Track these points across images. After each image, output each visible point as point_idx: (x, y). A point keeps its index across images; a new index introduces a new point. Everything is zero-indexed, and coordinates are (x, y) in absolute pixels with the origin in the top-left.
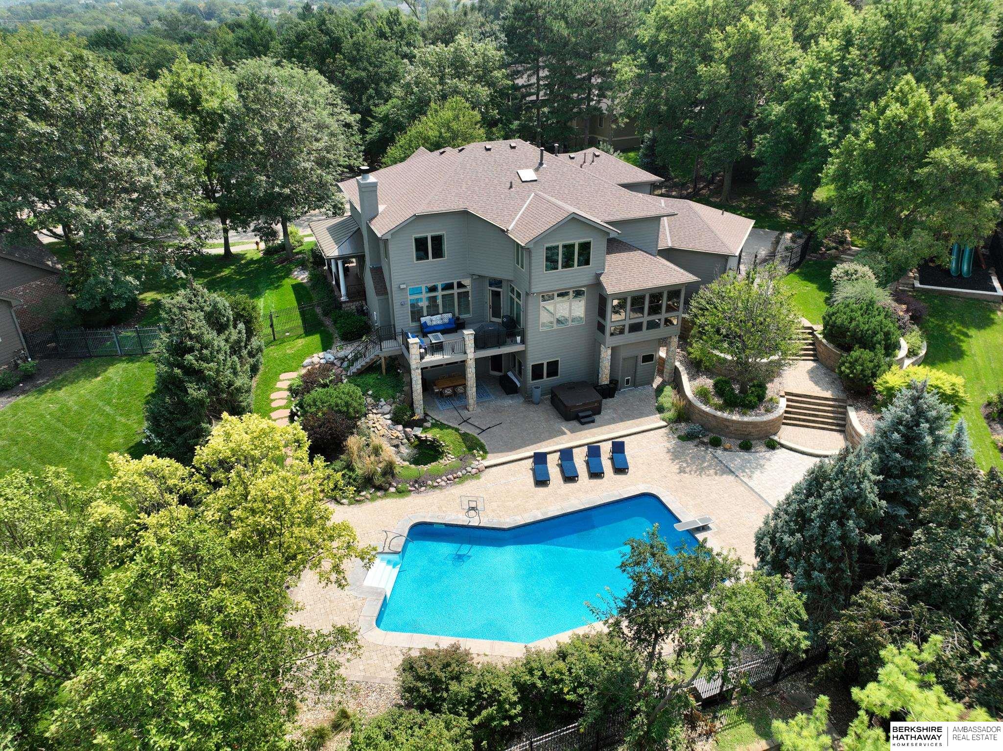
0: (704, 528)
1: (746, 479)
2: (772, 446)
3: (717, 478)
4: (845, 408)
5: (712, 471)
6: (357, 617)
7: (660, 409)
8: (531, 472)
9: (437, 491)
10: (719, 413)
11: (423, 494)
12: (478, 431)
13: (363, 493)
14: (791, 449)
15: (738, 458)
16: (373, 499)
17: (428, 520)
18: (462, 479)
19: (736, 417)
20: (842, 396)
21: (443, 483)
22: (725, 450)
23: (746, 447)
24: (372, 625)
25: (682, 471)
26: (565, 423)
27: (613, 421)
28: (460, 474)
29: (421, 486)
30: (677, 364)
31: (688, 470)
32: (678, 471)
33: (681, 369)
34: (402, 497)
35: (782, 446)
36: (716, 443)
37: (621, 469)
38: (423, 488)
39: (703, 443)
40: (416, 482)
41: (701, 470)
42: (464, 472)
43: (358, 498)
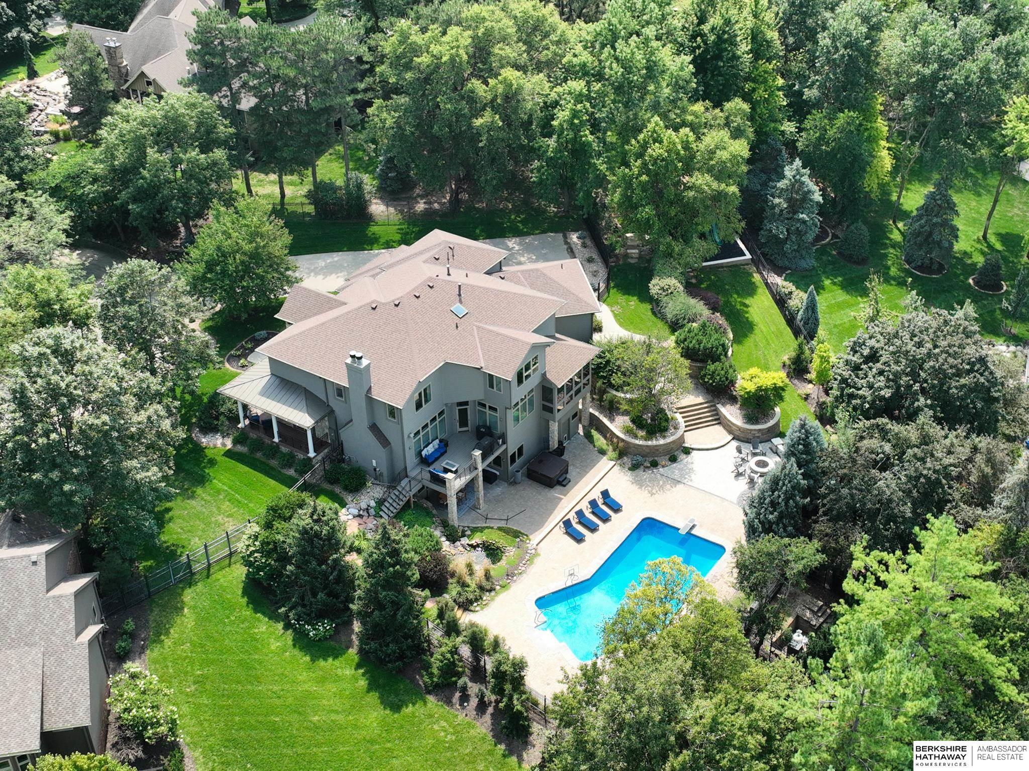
0: (694, 526)
1: (690, 483)
2: (687, 451)
3: (674, 489)
4: (715, 406)
5: (668, 486)
7: (603, 452)
8: (566, 536)
9: (524, 575)
10: (650, 443)
11: (519, 581)
12: (503, 522)
13: (485, 598)
14: (699, 450)
15: (674, 470)
16: (493, 600)
17: (541, 595)
18: (531, 561)
19: (662, 442)
20: (710, 397)
21: (524, 568)
22: (663, 467)
23: (673, 459)
25: (651, 494)
26: (552, 490)
27: (581, 475)
28: (527, 557)
29: (513, 577)
30: (591, 410)
31: (654, 491)
32: (649, 495)
33: (597, 414)
34: (507, 589)
35: (693, 449)
36: (654, 464)
37: (617, 508)
38: (516, 577)
39: (647, 467)
40: (507, 575)
41: (662, 488)
42: (528, 555)
43: (484, 603)
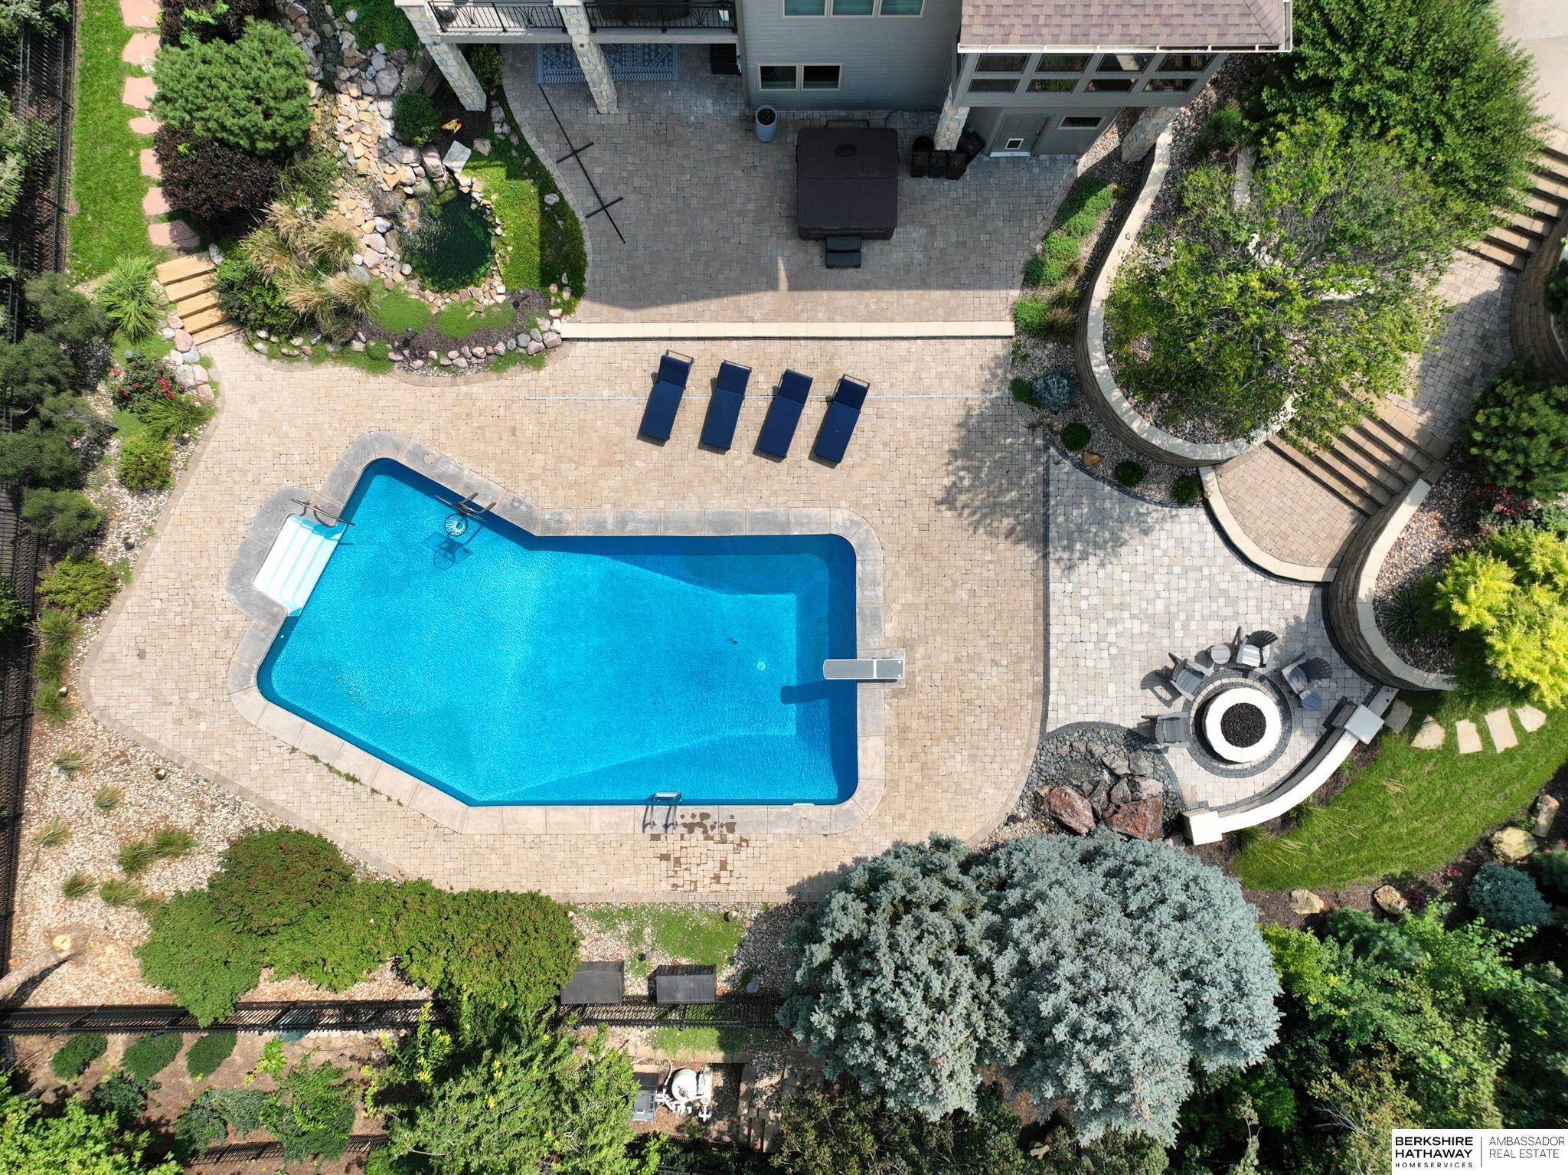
1: (1055, 571)
2: (1185, 495)
5: (1005, 525)
6: (229, 653)
7: (1032, 274)
9: (447, 377)
10: (1114, 394)
11: (415, 376)
13: (297, 341)
14: (1214, 521)
16: (317, 359)
17: (405, 459)
18: (498, 364)
19: (1142, 423)
21: (462, 362)
22: (1080, 466)
23: (1127, 479)
24: (248, 680)
25: (948, 500)
27: (902, 280)
28: (501, 348)
29: (416, 357)
32: (939, 495)
34: (375, 371)
35: (1203, 502)
36: (1073, 439)
37: (830, 449)
38: (419, 363)
39: (1049, 426)
40: (406, 343)
42: (512, 343)
43: (285, 350)
